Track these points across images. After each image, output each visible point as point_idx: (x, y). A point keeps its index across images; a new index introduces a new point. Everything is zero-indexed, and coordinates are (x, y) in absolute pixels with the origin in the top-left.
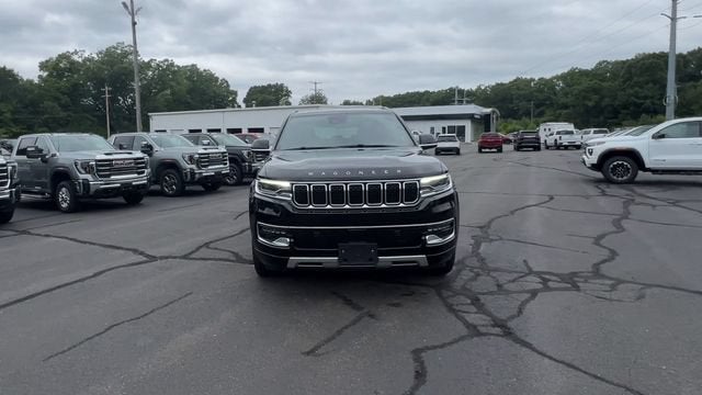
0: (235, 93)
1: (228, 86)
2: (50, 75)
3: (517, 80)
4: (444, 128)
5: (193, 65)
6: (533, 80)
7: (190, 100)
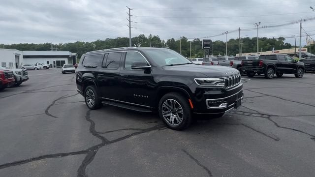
3: (78, 42)
4: (54, 62)
6: (84, 43)
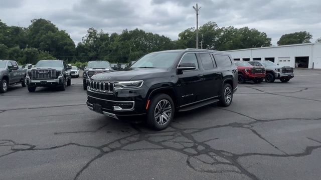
0: (270, 39)
1: (266, 36)
2: (182, 38)
5: (246, 27)
7: (242, 45)
